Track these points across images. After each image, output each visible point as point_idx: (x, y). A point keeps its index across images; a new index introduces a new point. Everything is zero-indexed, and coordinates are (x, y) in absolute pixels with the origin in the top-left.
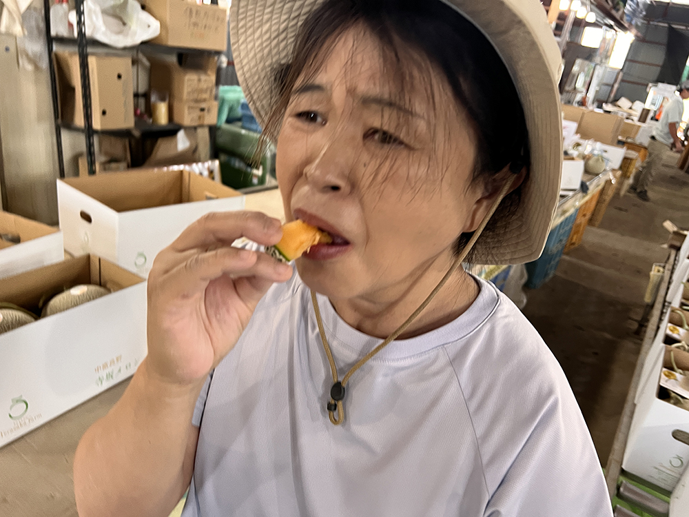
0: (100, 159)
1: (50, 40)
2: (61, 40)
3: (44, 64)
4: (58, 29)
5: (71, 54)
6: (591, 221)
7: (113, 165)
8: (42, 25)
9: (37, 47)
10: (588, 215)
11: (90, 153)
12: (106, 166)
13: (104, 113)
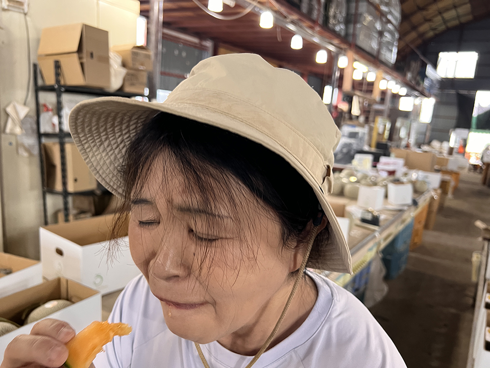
0: (73, 212)
1: (40, 135)
2: (47, 135)
3: (36, 151)
4: (45, 128)
5: (54, 144)
6: (426, 227)
7: (82, 216)
8: (35, 126)
9: (31, 141)
10: (423, 222)
11: (66, 209)
12: (77, 216)
13: (76, 180)
